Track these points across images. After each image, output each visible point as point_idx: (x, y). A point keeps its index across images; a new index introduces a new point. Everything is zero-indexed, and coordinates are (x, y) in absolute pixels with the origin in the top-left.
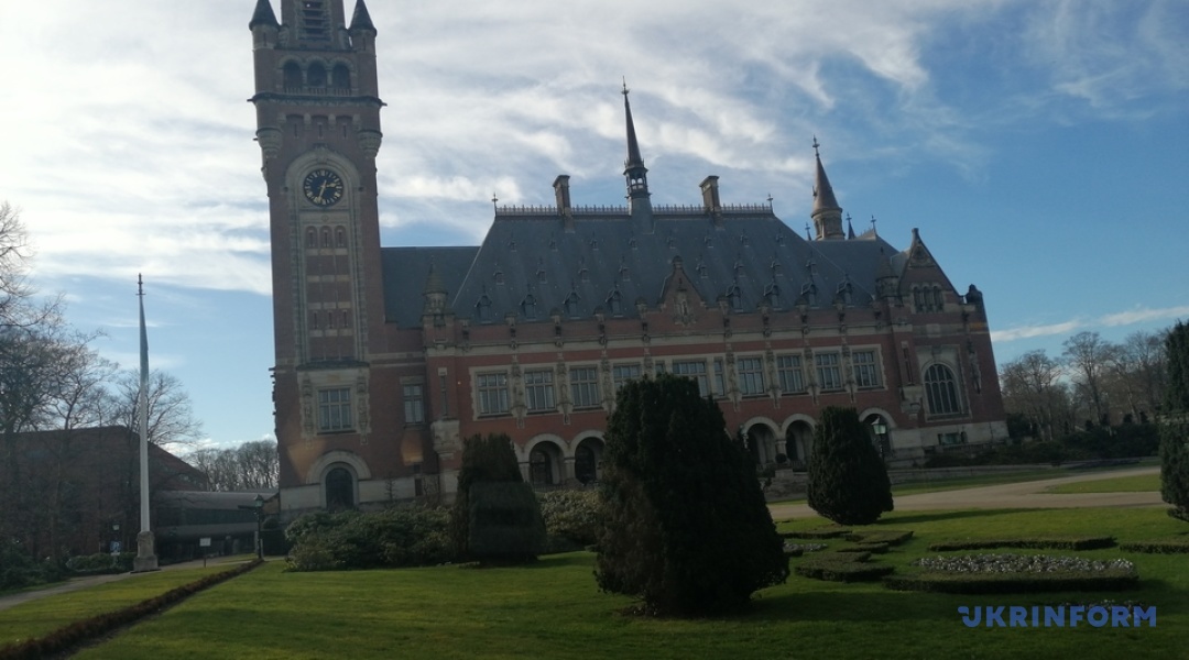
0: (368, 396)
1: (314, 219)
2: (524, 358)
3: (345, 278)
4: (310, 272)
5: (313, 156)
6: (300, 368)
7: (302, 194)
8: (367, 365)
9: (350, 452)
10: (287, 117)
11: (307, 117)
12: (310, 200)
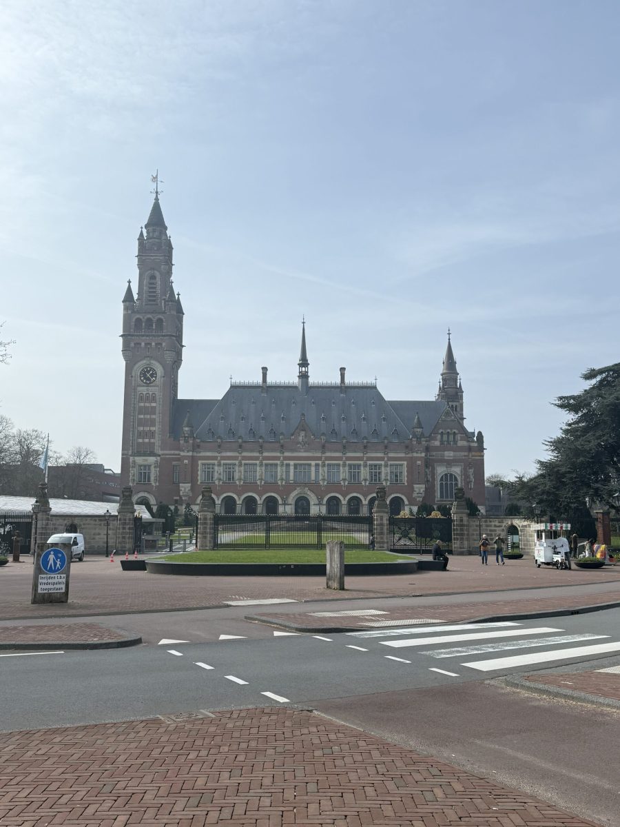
0: (158, 469)
1: (143, 390)
2: (224, 458)
3: (153, 417)
4: (139, 414)
5: (145, 362)
6: (131, 456)
7: (139, 379)
8: (159, 456)
9: (149, 492)
10: (135, 344)
11: (143, 344)
12: (142, 381)
